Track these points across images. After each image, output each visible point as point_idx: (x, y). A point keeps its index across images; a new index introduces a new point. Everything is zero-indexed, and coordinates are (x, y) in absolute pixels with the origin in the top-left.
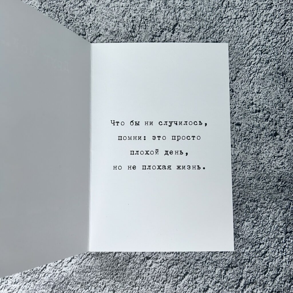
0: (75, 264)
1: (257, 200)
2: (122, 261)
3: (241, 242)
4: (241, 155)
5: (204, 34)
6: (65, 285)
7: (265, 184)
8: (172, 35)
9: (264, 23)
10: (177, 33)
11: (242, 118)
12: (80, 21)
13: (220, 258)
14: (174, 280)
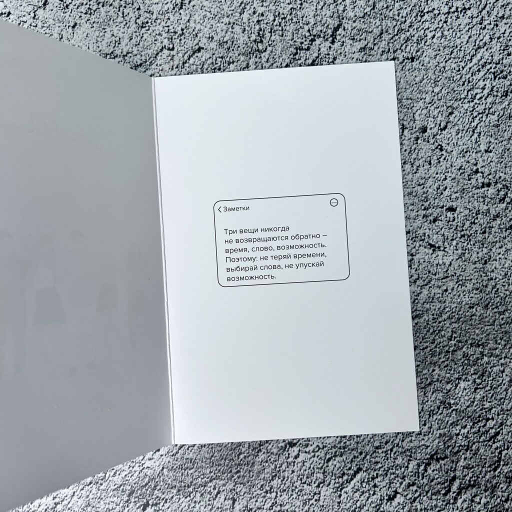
0: (167, 456)
1: (482, 344)
2: (247, 450)
3: (454, 415)
4: (455, 265)
5: (388, 43)
6: (149, 489)
7: (498, 316)
8: (332, 46)
9: (500, 21)
10: (339, 43)
11: (457, 198)
12: (163, 24)
13: (416, 443)
14: (337, 480)
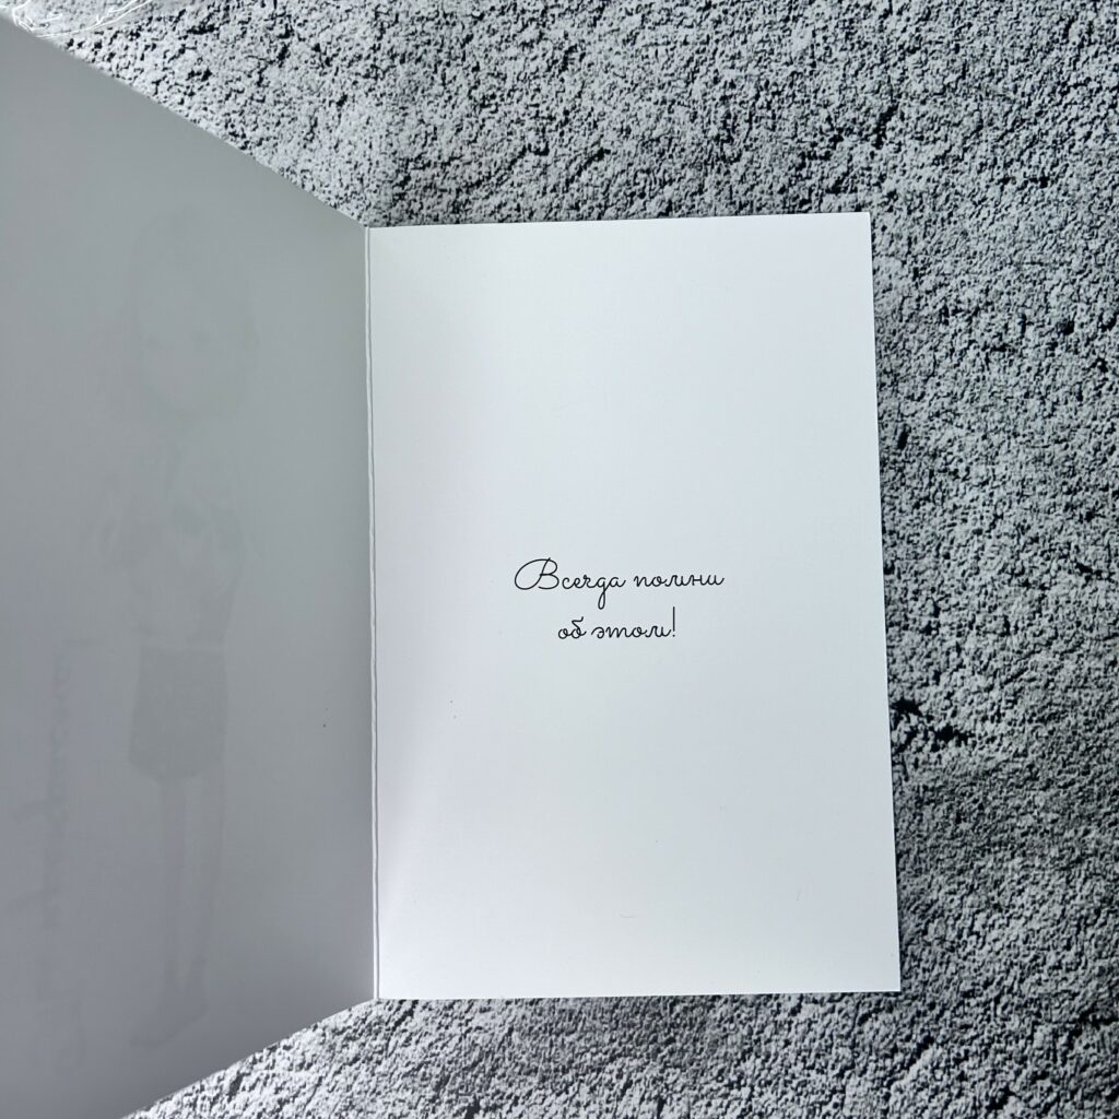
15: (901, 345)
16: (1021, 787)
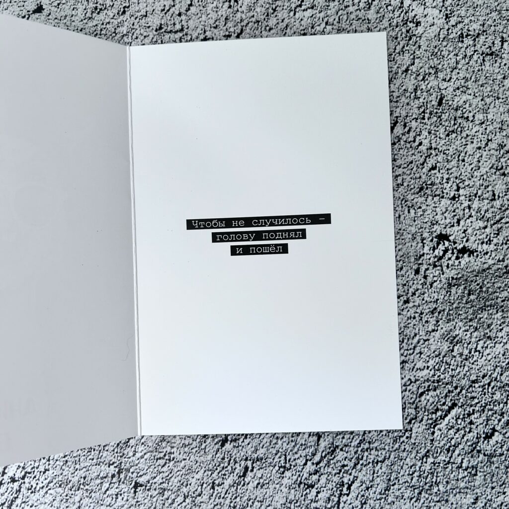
15: (439, 53)
16: (501, 277)
